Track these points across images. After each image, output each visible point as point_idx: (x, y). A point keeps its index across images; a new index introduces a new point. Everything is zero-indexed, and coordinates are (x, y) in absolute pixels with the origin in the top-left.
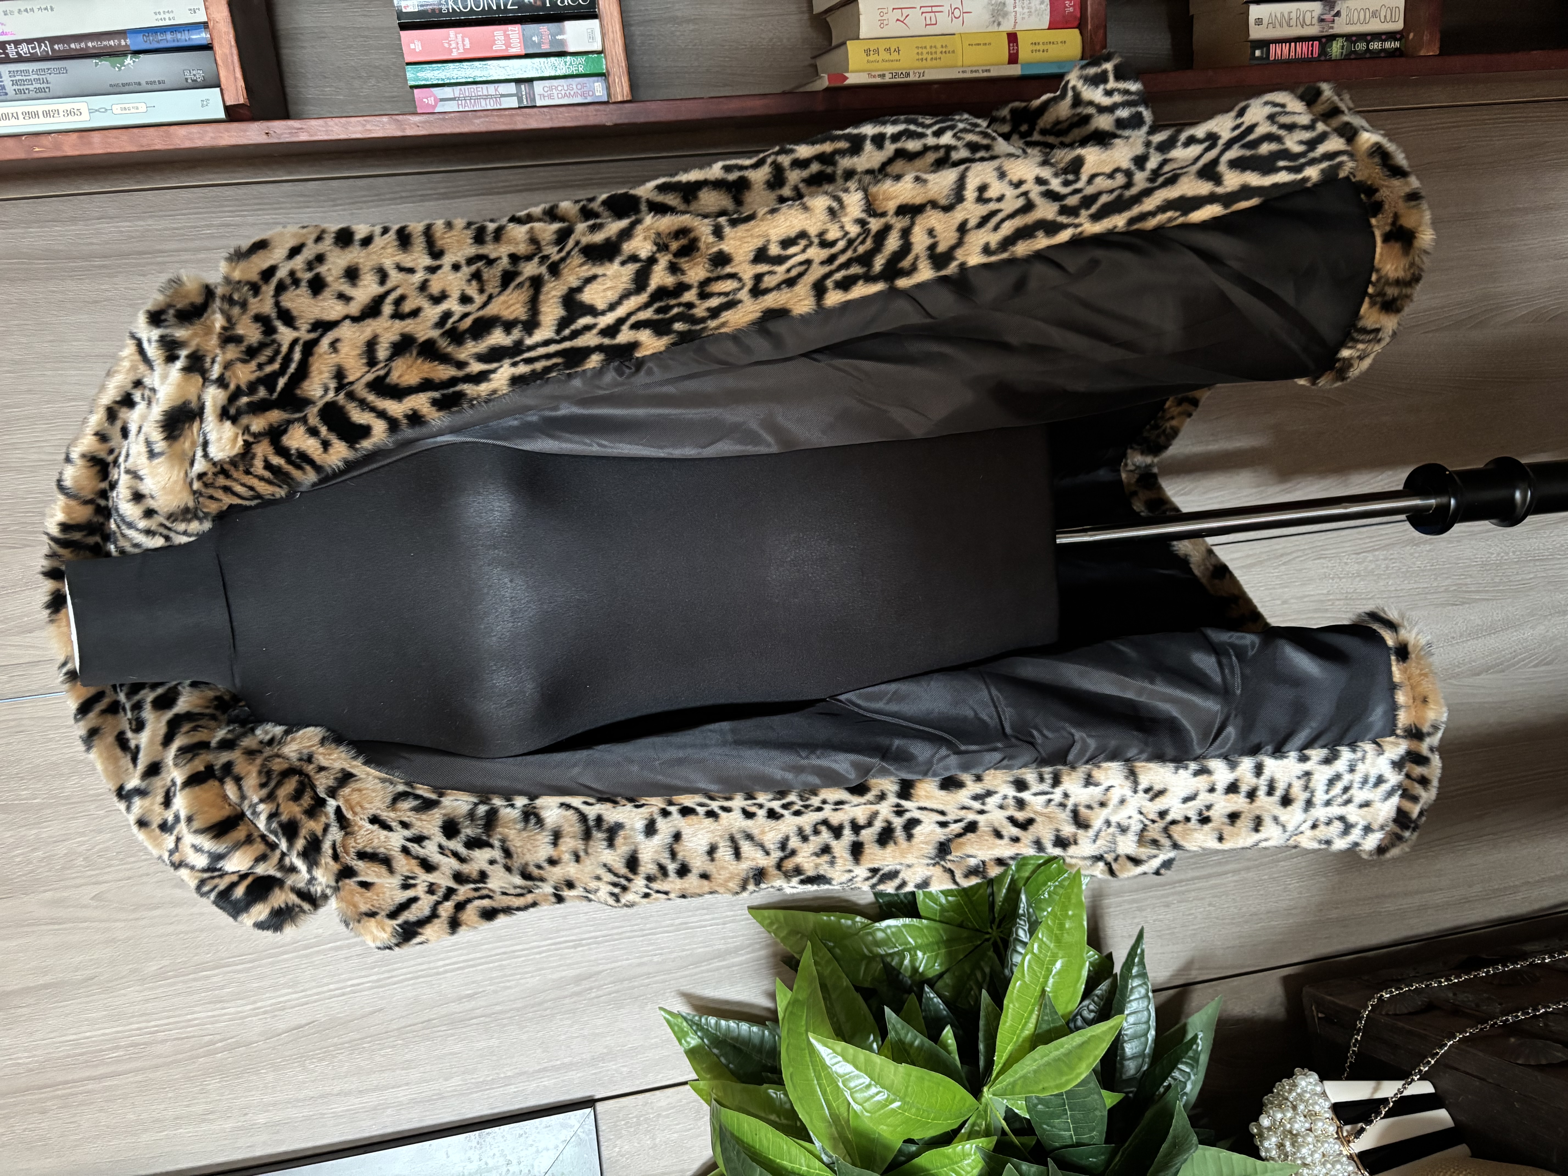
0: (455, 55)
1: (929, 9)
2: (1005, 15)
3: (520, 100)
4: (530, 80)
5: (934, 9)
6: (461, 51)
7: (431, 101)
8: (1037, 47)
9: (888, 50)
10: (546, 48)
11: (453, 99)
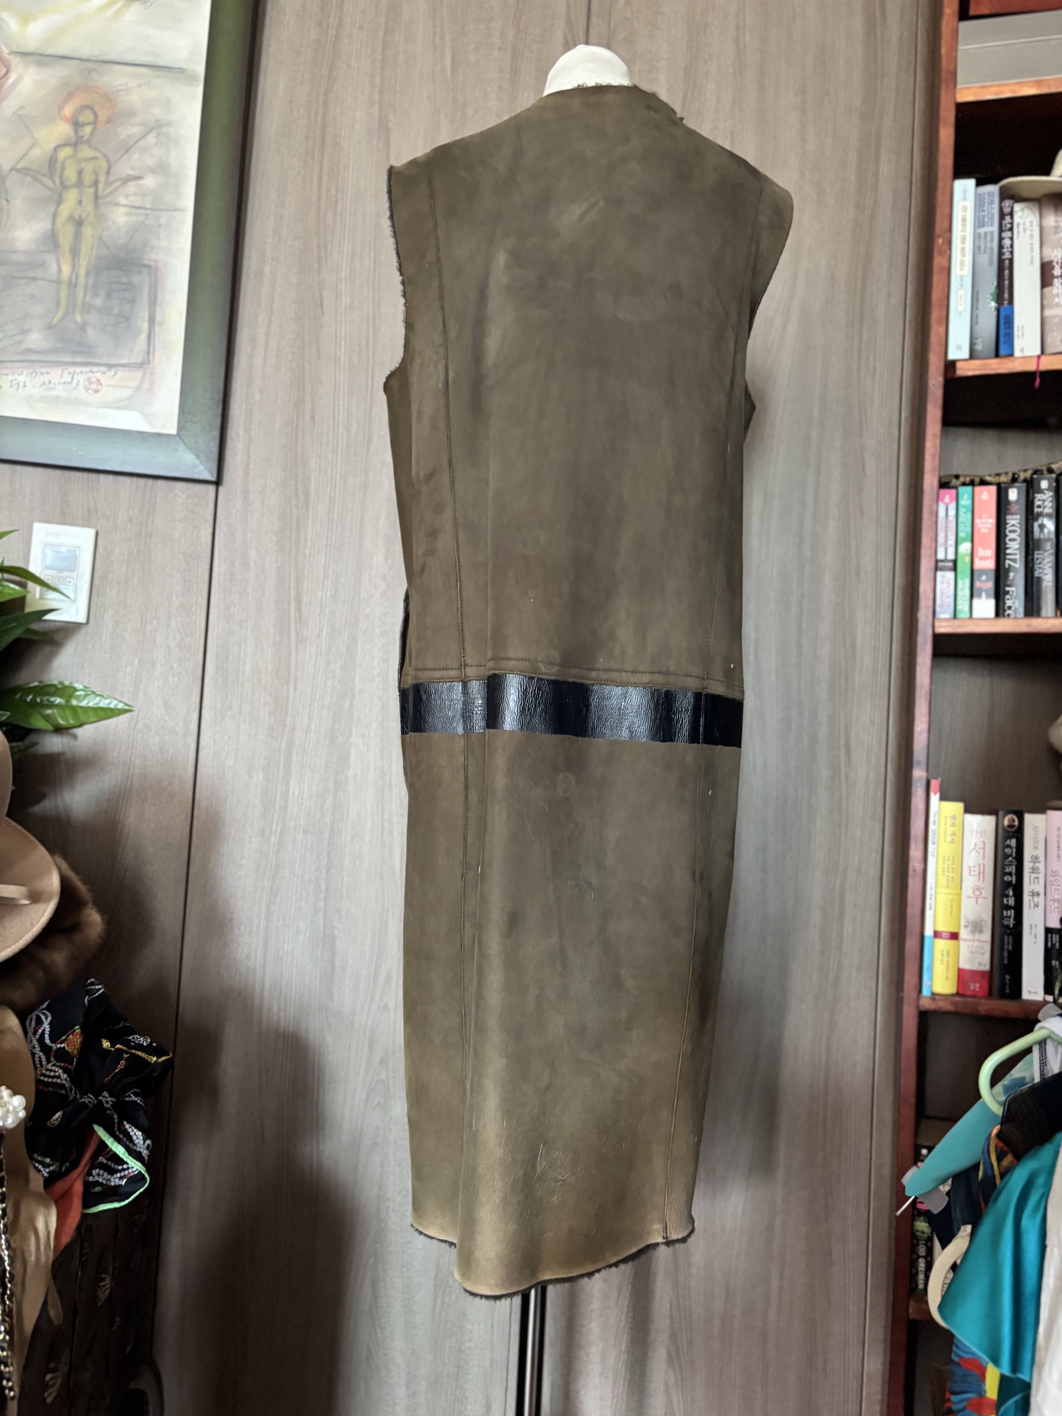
0: (977, 521)
1: (982, 870)
2: (973, 932)
3: (942, 561)
4: (955, 569)
5: (981, 875)
6: (980, 526)
7: (947, 499)
8: (945, 955)
9: (954, 834)
10: (977, 584)
11: (947, 515)
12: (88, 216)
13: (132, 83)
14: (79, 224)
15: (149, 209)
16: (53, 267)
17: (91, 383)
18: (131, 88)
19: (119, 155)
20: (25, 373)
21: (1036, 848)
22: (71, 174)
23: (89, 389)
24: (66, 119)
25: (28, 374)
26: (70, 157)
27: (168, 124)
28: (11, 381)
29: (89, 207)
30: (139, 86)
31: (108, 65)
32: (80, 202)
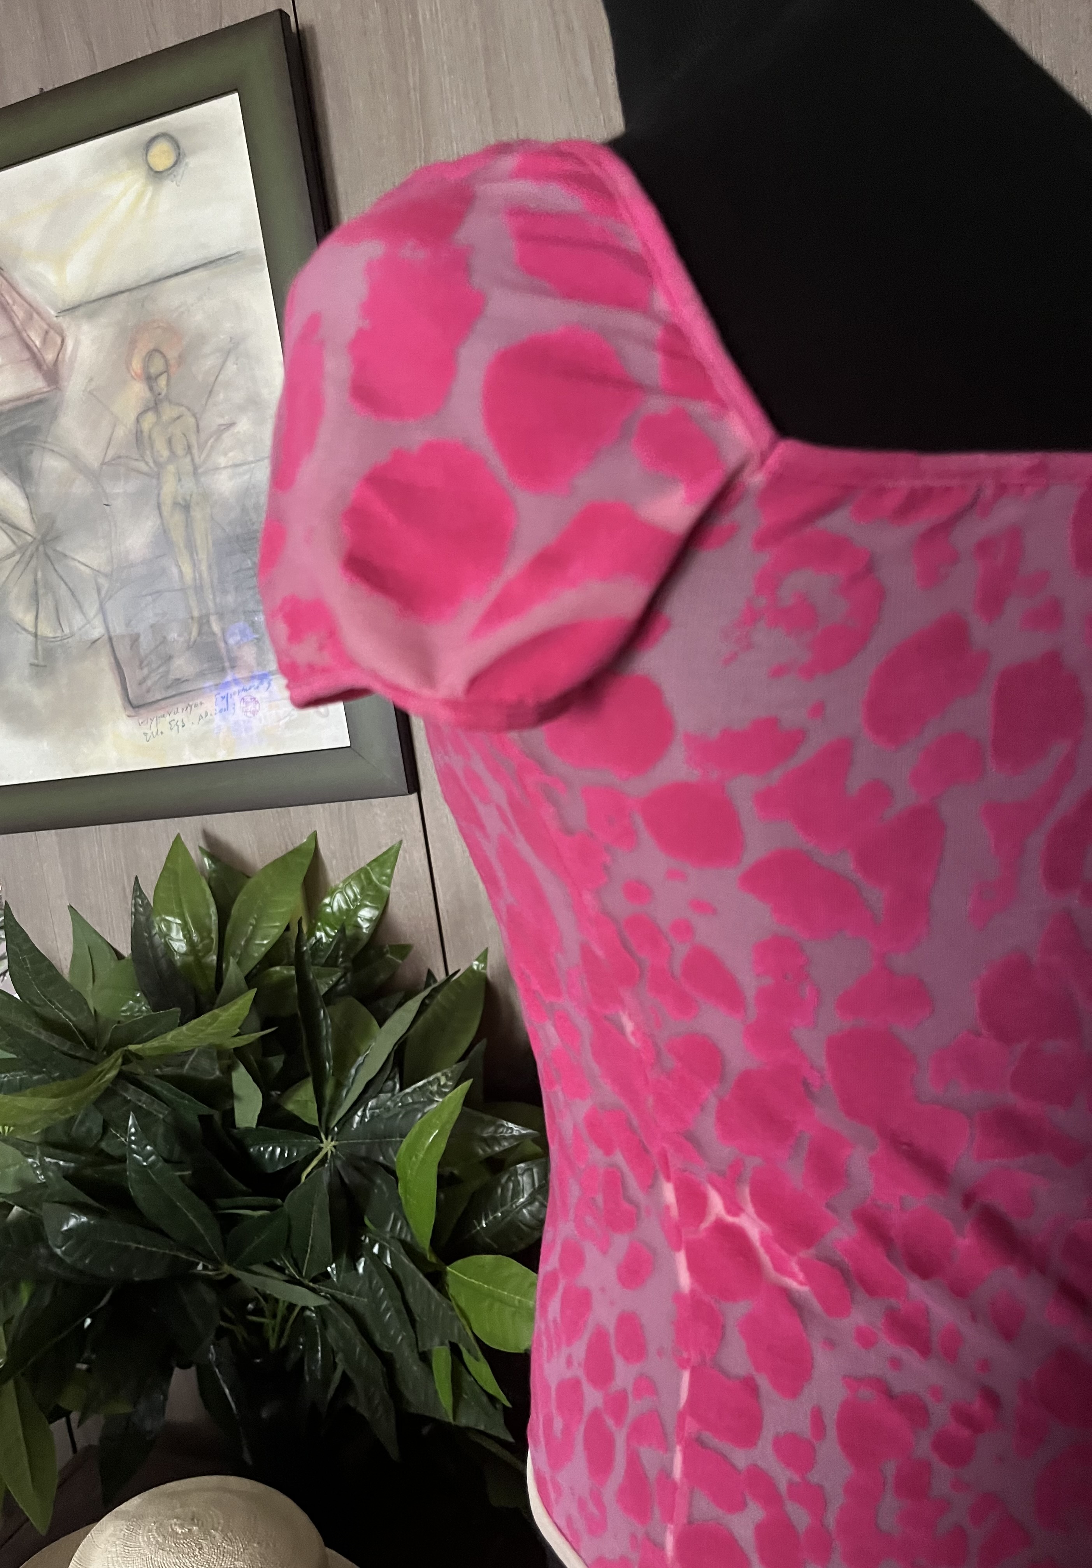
12: (192, 494)
13: (192, 297)
14: (186, 507)
15: (252, 462)
16: (175, 570)
17: (247, 703)
18: (192, 305)
19: (204, 402)
20: (180, 710)
22: (161, 447)
23: (246, 712)
24: (137, 377)
25: (183, 710)
26: (156, 423)
27: (244, 337)
28: (170, 723)
29: (189, 484)
30: (200, 299)
31: (159, 284)
32: (180, 480)
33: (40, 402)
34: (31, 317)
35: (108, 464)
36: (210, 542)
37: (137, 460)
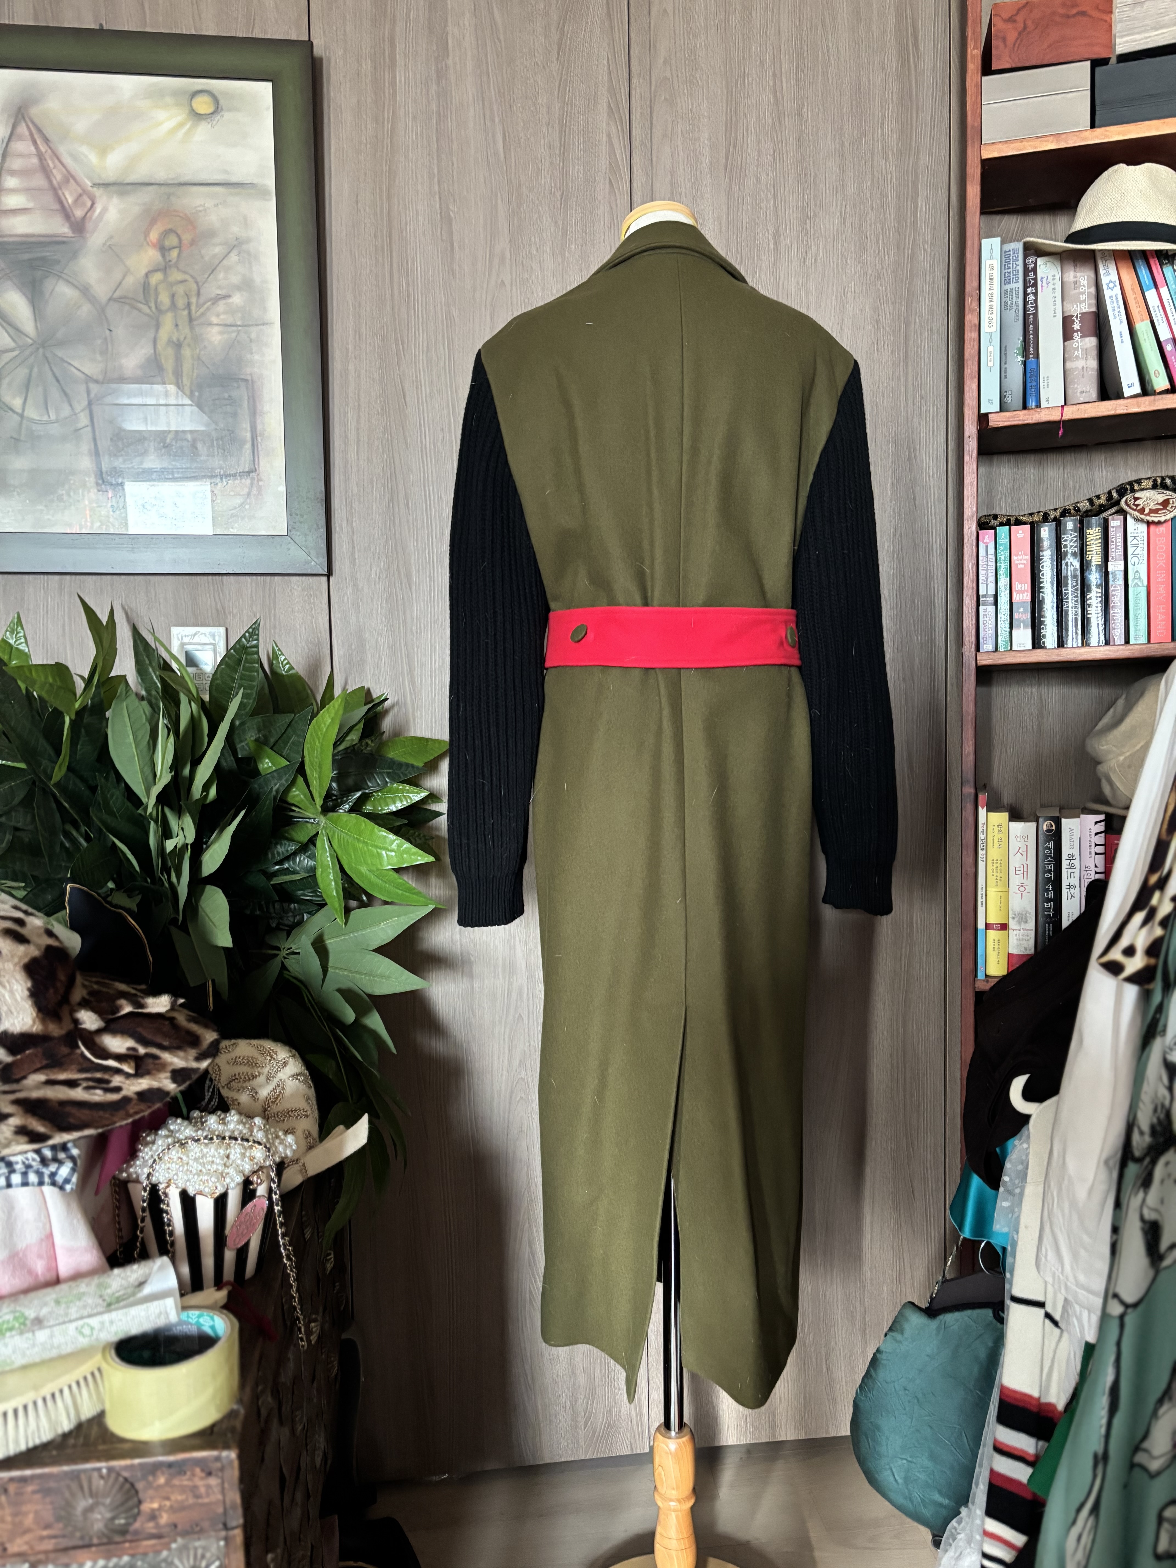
0: (1014, 558)
1: (1026, 870)
2: (1019, 923)
3: (984, 596)
4: (995, 603)
5: (1026, 874)
6: (1017, 563)
7: (986, 540)
8: (996, 943)
9: (1000, 840)
10: (1016, 616)
11: (987, 554)
12: (185, 338)
13: (209, 204)
14: (178, 346)
15: (239, 326)
18: (209, 208)
19: (206, 276)
21: (1072, 847)
22: (164, 299)
24: (154, 246)
26: (161, 282)
27: (248, 241)
29: (185, 330)
30: (216, 205)
31: (185, 187)
32: (177, 325)
33: (64, 243)
34: (68, 181)
35: (116, 300)
36: (195, 375)
37: (141, 303)
